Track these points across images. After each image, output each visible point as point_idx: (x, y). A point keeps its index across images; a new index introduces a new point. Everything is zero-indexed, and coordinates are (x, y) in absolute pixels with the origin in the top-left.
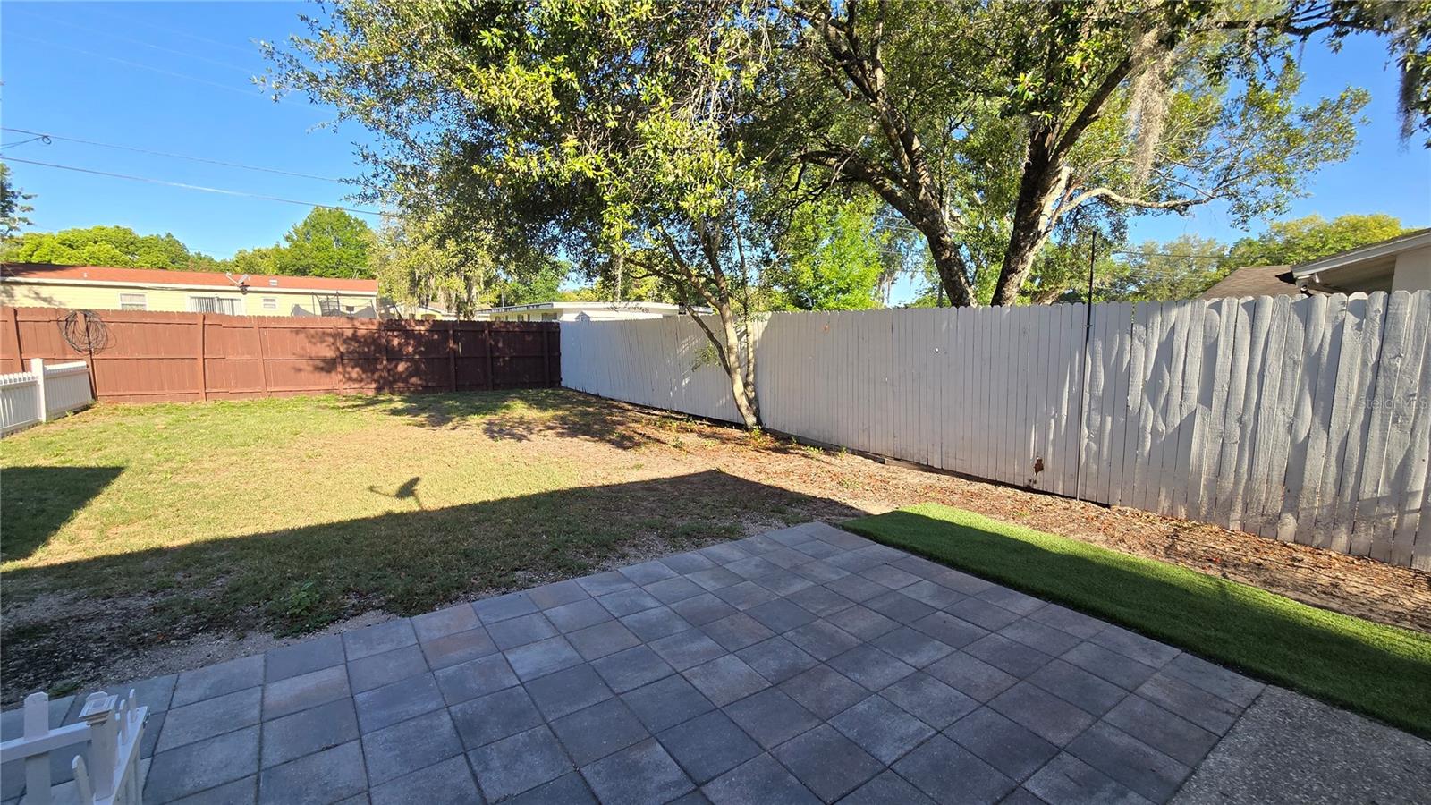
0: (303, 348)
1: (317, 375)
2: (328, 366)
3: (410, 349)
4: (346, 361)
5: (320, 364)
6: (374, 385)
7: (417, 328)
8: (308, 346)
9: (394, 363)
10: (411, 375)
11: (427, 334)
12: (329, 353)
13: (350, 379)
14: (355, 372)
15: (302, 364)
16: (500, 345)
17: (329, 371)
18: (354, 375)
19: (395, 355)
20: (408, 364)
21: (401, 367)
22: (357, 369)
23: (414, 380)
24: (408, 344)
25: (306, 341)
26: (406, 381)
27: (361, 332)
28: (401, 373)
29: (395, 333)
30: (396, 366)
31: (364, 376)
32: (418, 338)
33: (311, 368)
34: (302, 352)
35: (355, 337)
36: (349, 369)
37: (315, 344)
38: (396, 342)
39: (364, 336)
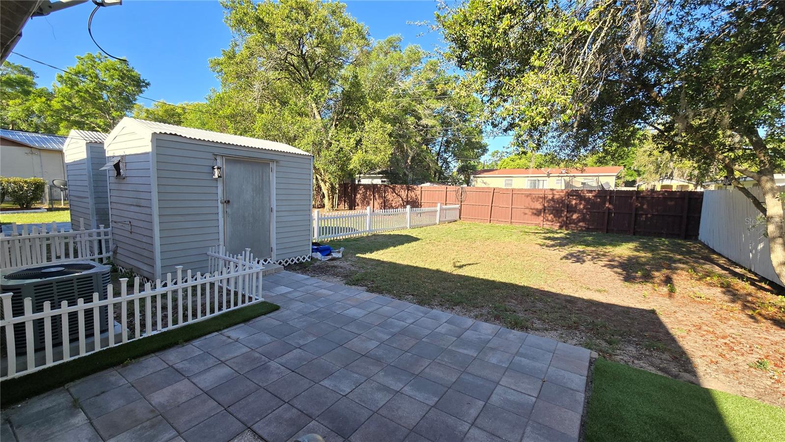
0: (529, 204)
1: (533, 217)
2: (538, 213)
3: (582, 206)
4: (547, 211)
5: (535, 212)
6: (558, 224)
7: (587, 195)
8: (531, 203)
9: (571, 214)
10: (579, 221)
11: (593, 198)
12: (540, 207)
13: (547, 220)
14: (550, 217)
15: (527, 211)
17: (538, 216)
18: (550, 218)
19: (571, 209)
20: (579, 215)
21: (575, 216)
22: (551, 215)
23: (581, 224)
24: (581, 204)
25: (530, 200)
26: (576, 224)
27: (557, 197)
28: (574, 220)
29: (574, 198)
30: (572, 216)
31: (554, 219)
32: (588, 200)
33: (531, 213)
34: (528, 206)
35: (553, 199)
36: (548, 215)
37: (534, 202)
38: (574, 202)
39: (557, 199)
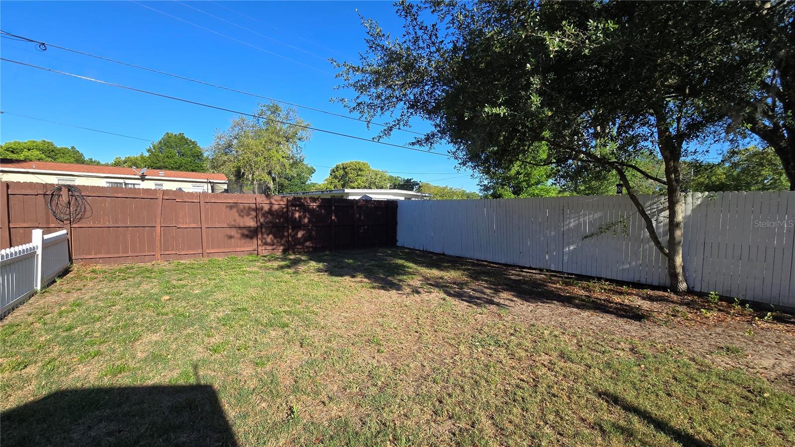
0: (235, 220)
1: (243, 241)
2: (251, 234)
3: (306, 220)
4: (264, 230)
5: (246, 232)
6: (282, 248)
7: (312, 204)
8: (238, 218)
9: (295, 231)
10: (306, 241)
11: (317, 209)
12: (252, 224)
13: (266, 244)
14: (269, 239)
15: (233, 232)
16: (362, 217)
17: (251, 238)
18: (269, 240)
19: (297, 225)
20: (305, 232)
21: (300, 234)
22: (271, 236)
23: (308, 244)
24: (305, 217)
25: (237, 214)
26: (302, 244)
27: (276, 207)
28: (299, 239)
29: (297, 209)
30: (297, 234)
31: (275, 241)
32: (311, 211)
33: (239, 236)
34: (233, 223)
35: (270, 211)
36: (265, 236)
37: (243, 217)
38: (297, 215)
39: (276, 211)
